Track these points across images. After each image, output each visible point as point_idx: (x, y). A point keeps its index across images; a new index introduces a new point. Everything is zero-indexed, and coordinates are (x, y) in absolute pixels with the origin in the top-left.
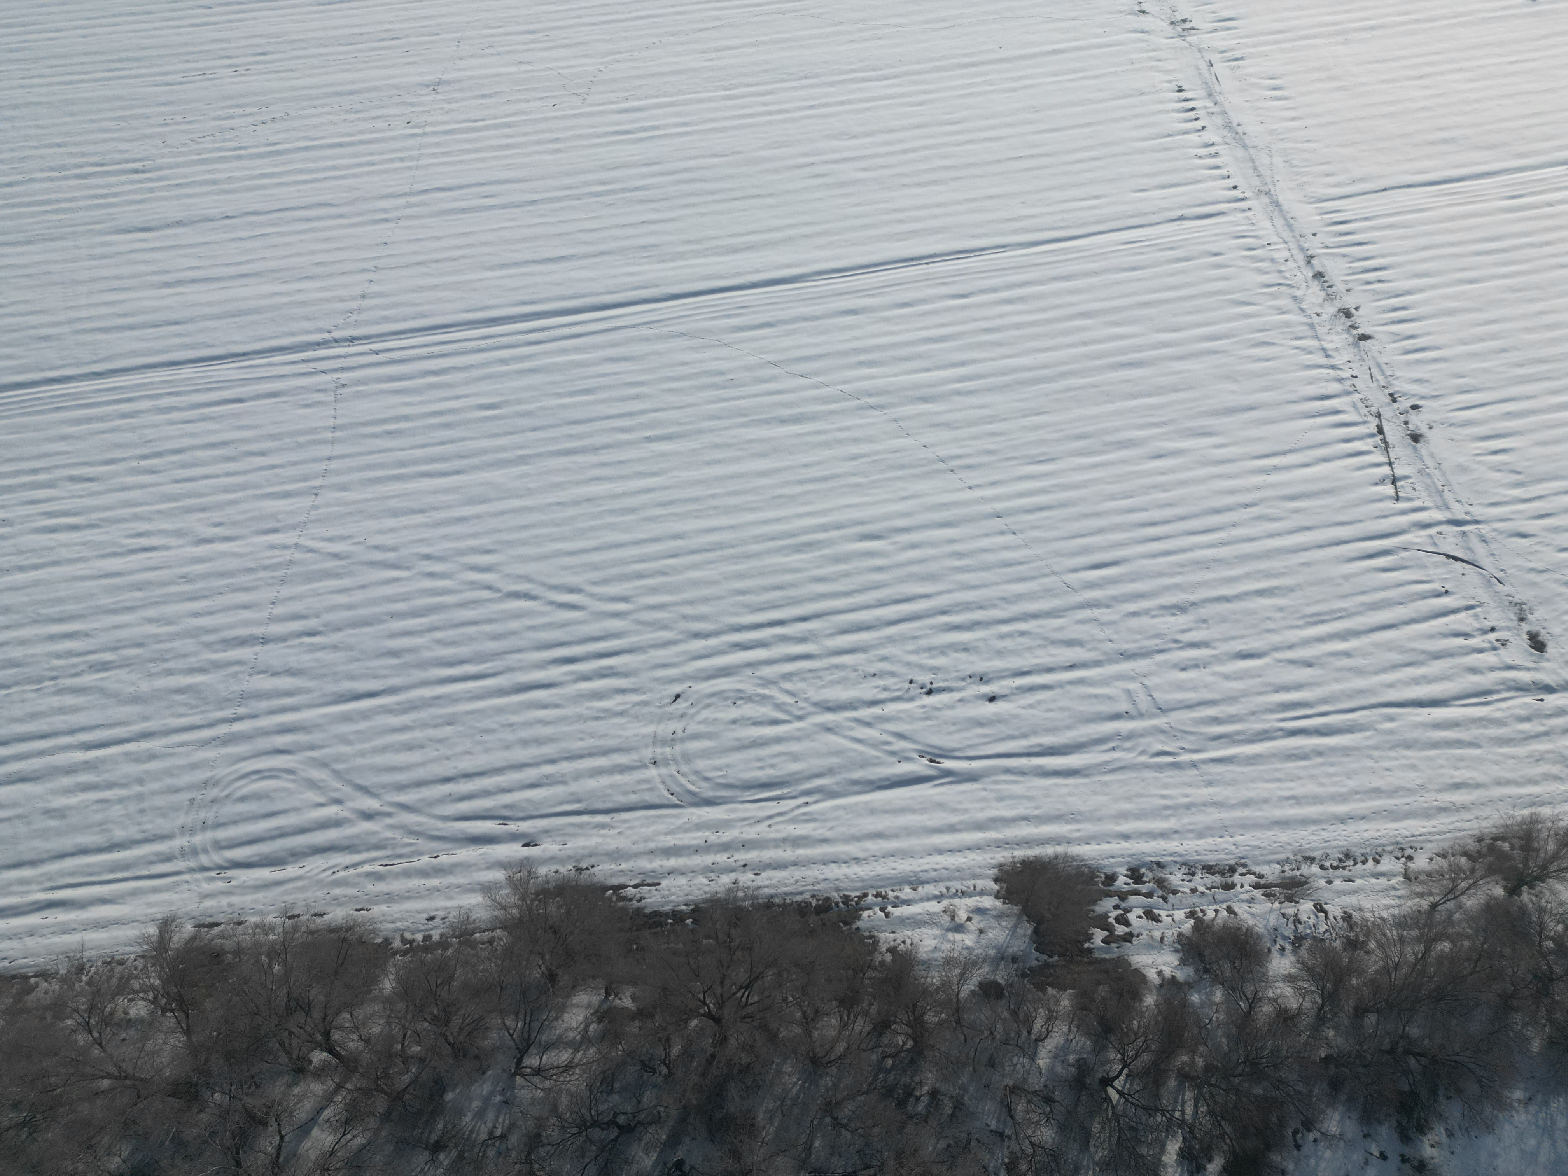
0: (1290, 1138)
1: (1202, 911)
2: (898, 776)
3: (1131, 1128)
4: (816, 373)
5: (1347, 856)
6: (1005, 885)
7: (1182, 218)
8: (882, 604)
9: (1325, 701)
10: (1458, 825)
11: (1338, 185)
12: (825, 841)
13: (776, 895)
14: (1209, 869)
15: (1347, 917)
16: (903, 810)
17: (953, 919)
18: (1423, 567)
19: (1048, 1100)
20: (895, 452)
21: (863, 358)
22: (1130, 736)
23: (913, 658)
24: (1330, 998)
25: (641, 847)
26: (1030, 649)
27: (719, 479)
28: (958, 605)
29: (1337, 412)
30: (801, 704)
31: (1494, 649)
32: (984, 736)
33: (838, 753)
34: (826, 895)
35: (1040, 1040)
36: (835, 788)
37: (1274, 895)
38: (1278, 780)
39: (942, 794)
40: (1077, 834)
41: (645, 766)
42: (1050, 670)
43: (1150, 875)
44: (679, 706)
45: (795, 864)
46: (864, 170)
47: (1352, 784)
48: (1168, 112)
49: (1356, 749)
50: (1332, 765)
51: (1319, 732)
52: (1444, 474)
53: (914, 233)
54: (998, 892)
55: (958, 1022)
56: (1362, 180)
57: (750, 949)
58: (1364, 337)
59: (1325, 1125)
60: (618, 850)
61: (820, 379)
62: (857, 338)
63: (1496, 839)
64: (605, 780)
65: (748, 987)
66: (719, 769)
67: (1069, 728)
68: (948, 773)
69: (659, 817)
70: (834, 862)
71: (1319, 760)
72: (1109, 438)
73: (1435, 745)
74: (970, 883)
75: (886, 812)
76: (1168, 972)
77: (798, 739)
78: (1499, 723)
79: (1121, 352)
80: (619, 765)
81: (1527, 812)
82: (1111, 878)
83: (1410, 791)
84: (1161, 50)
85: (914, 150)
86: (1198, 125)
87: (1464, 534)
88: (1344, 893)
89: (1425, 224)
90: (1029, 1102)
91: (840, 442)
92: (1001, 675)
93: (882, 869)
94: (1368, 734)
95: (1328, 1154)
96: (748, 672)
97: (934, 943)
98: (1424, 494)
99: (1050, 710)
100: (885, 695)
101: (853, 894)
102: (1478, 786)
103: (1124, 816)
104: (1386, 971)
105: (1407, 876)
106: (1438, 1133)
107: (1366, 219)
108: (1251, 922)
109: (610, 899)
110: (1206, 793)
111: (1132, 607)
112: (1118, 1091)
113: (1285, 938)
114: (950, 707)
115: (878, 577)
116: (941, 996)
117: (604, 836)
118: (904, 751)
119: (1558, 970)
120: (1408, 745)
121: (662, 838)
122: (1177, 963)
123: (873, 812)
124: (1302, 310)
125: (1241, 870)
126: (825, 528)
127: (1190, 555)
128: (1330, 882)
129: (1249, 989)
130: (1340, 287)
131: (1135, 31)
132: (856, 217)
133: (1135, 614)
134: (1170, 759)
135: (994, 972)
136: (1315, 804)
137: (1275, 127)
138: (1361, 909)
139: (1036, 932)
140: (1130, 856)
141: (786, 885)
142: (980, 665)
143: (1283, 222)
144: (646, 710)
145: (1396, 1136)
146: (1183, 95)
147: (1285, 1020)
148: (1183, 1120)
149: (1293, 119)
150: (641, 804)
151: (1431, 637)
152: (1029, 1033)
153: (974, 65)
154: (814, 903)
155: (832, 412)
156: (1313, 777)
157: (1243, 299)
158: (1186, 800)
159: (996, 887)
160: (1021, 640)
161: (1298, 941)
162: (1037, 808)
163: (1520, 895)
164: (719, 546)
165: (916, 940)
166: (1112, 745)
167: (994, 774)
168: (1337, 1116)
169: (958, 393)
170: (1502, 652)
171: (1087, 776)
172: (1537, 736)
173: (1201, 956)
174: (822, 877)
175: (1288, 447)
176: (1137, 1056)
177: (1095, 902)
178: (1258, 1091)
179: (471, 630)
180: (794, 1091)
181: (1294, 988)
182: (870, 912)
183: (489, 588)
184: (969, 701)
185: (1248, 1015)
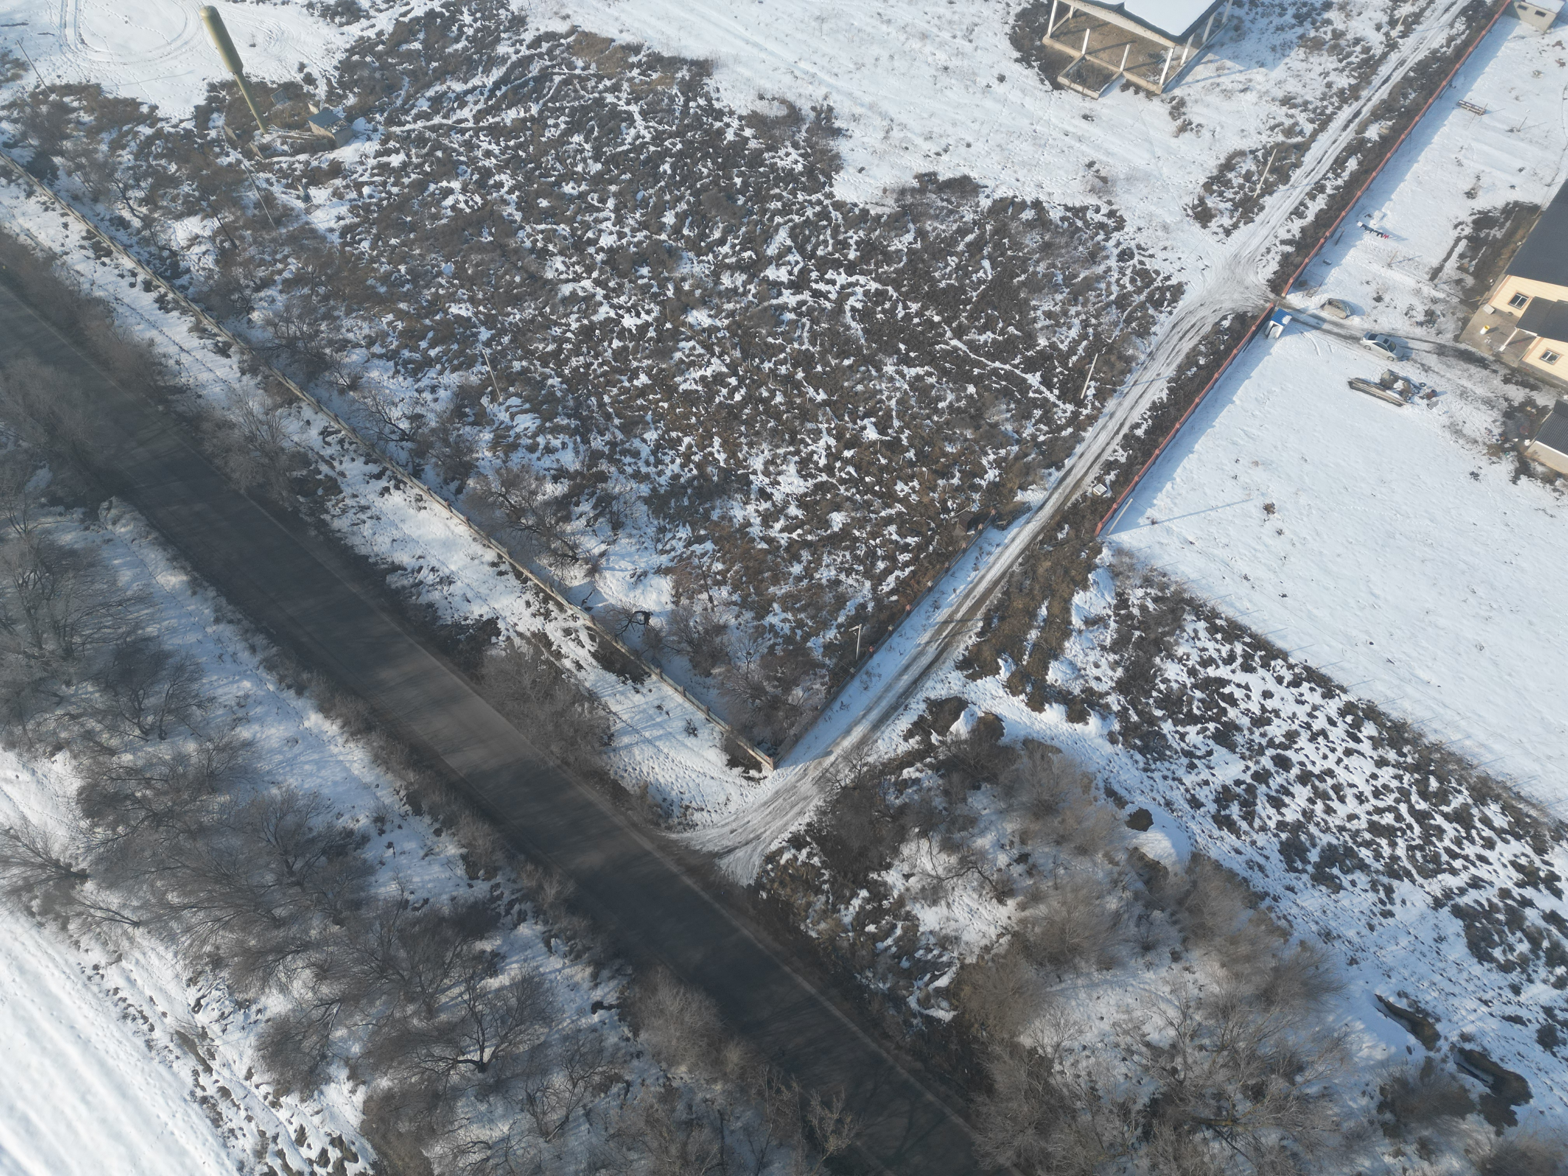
0: (424, 909)
1: (266, 1098)
3: (503, 1022)
5: (125, 1017)
10: (33, 949)
14: (217, 1120)
15: (192, 982)
19: (531, 1100)
24: (281, 951)
35: (487, 1146)
37: (209, 1050)
38: (69, 1126)
43: (258, 1167)
47: (35, 1059)
50: (20, 1090)
59: (395, 893)
63: (32, 914)
71: (20, 1105)
76: (349, 1085)
83: (15, 1007)
88: (169, 999)
90: (544, 1113)
95: (416, 879)
104: (226, 926)
105: (119, 959)
106: (345, 822)
108: (249, 1052)
112: (482, 1052)
113: (247, 1016)
119: (142, 814)
122: (333, 1085)
125: (199, 1093)
128: (164, 1014)
129: (316, 1014)
136: (79, 1077)
138: (177, 976)
145: (368, 846)
147: (325, 971)
148: (467, 990)
152: (487, 1159)
156: (46, 1098)
161: (242, 1005)
163: (84, 870)
168: (382, 890)
173: (312, 1071)
176: (441, 1059)
178: (402, 954)
181: (291, 982)
185: (342, 1000)
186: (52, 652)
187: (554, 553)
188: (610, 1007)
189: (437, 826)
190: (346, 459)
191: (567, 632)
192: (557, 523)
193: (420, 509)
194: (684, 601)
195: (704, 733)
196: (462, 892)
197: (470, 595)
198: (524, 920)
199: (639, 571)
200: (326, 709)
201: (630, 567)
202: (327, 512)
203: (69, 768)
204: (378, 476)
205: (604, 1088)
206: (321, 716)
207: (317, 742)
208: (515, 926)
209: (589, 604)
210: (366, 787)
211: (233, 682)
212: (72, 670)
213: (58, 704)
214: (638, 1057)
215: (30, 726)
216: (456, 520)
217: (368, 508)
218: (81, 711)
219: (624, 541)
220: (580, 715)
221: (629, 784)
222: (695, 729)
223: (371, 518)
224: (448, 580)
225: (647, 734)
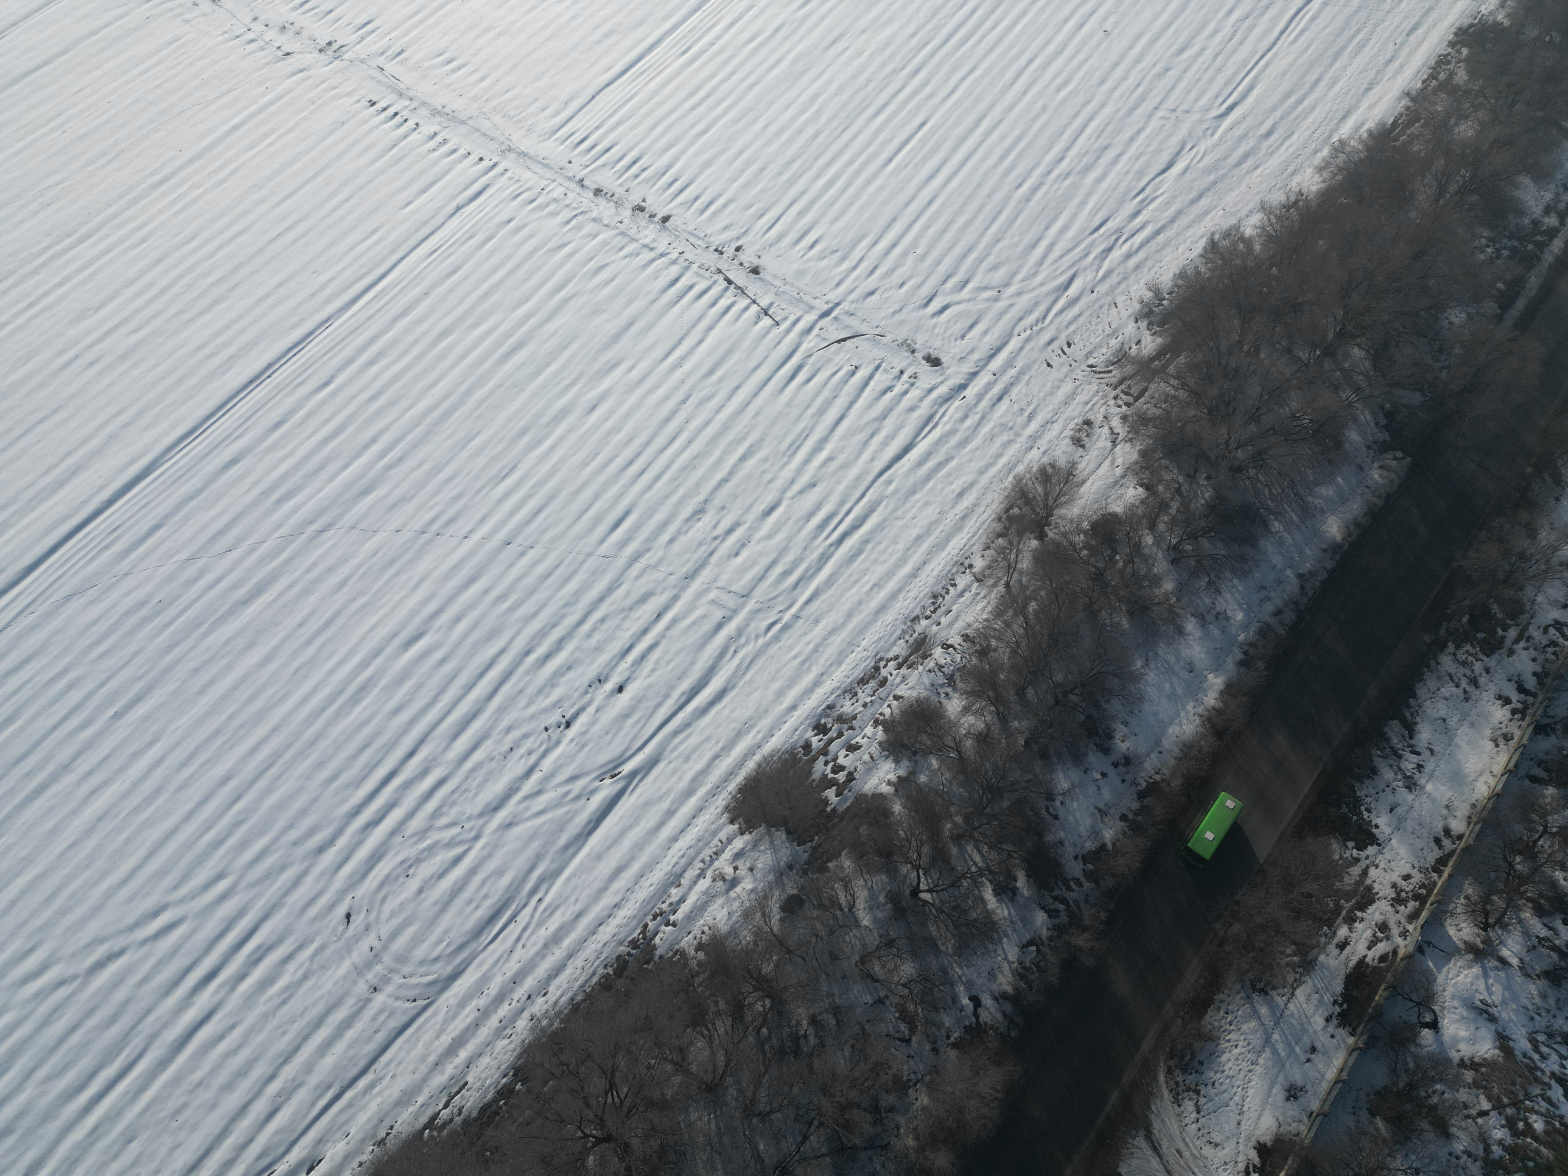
0: (1048, 816)
1: (881, 714)
2: (594, 813)
3: (954, 907)
4: (242, 538)
5: (935, 597)
6: (741, 820)
7: (459, 208)
8: (469, 687)
9: (842, 503)
10: (980, 520)
11: (556, 114)
12: (579, 915)
13: (575, 995)
14: (863, 681)
15: (966, 638)
16: (622, 834)
17: (724, 879)
18: (829, 361)
19: (890, 944)
20: (374, 555)
21: (277, 495)
22: (739, 633)
23: (532, 709)
24: (997, 700)
25: (423, 1069)
26: (618, 627)
27: (224, 698)
28: (533, 638)
29: (691, 287)
30: (468, 826)
31: (913, 385)
32: (637, 722)
33: (533, 837)
34: (614, 956)
35: (852, 907)
36: (554, 866)
37: (914, 663)
38: (856, 582)
39: (641, 794)
40: (760, 736)
41: (368, 1000)
42: (645, 631)
43: (830, 720)
44: (357, 923)
45: (570, 956)
46: (135, 331)
47: (901, 546)
48: (376, 127)
49: (885, 520)
50: (880, 543)
51: (855, 527)
52: (793, 286)
53: (233, 358)
54: (740, 828)
55: (789, 951)
56: (571, 99)
57: (589, 1056)
58: (665, 219)
59: (1059, 788)
60: (404, 1092)
61: (251, 541)
62: (257, 482)
63: (1007, 511)
64: (339, 1047)
65: (612, 1086)
66: (440, 941)
67: (693, 663)
68: (633, 774)
69: (419, 1029)
70: (600, 925)
71: (870, 546)
72: (544, 420)
73: (928, 478)
74: (716, 841)
75: (609, 847)
76: (892, 777)
77: (490, 856)
78: (952, 432)
79: (498, 344)
80: (342, 1022)
81: (1010, 478)
82: (807, 746)
83: (937, 522)
84: (329, 78)
85: (170, 285)
86: (411, 124)
87: (836, 318)
88: (951, 624)
89: (641, 108)
90: (879, 958)
91: (317, 581)
92: (612, 665)
93: (641, 894)
94: (884, 504)
95: (1075, 805)
96: (398, 839)
97: (725, 911)
98: (791, 308)
99: (670, 661)
100: (533, 758)
101: (635, 935)
102: (972, 484)
103: (780, 694)
104: (1014, 652)
105: (978, 580)
106: (1120, 730)
107: (597, 128)
108: (915, 694)
109: (431, 1137)
110: (819, 631)
111: (665, 537)
112: (928, 891)
113: (942, 686)
114: (594, 722)
115: (447, 668)
116: (762, 945)
117: (379, 1093)
118: (585, 788)
119: (1101, 565)
120: (913, 492)
121: (437, 1043)
122: (893, 765)
123: (599, 857)
124: (607, 226)
125: (882, 664)
126: (365, 664)
127: (675, 467)
128: (939, 624)
129: (949, 741)
130: (620, 192)
131: (293, 74)
132: (164, 378)
133: (672, 541)
134: (778, 627)
135: (784, 890)
136: (890, 579)
137: (473, 93)
138: (969, 625)
139: (788, 832)
140: (806, 718)
141: (576, 980)
142: (591, 671)
143: (540, 166)
144: (327, 954)
145: (1100, 755)
146: (378, 106)
147: (984, 740)
148: (980, 869)
149: (483, 79)
150: (393, 1034)
151: (870, 406)
152: (841, 909)
153: (166, 179)
154: (610, 971)
155: (287, 561)
156: (875, 561)
157: (558, 244)
158: (811, 646)
159: (736, 826)
160: (605, 626)
161: (951, 680)
162: (718, 742)
163: (1047, 536)
164: (277, 755)
165: (710, 922)
166: (732, 650)
167: (668, 745)
168: (1061, 775)
169: (390, 467)
170: (918, 383)
171: (733, 687)
172: (979, 424)
173: (903, 746)
174: (600, 945)
175: (679, 337)
176: (919, 855)
177: (810, 773)
178: (1006, 804)
179: (76, 1038)
180: (713, 1127)
181: (973, 714)
182: (660, 935)
183: (61, 983)
184: (604, 706)
185: (961, 759)
186: (1235, 458)
187: (1486, 900)
188: (976, 1015)
189: (1131, 816)
190: (1533, 653)
191: (1383, 927)
192: (1529, 900)
193: (1495, 740)
194: (1469, 1076)
195: (1293, 1110)
196: (1069, 851)
197: (1399, 811)
198: (1050, 917)
199: (1494, 1011)
200: (1229, 690)
201: (1497, 998)
202: (1458, 647)
203: (1132, 500)
204: (1521, 689)
205: (905, 1016)
206: (1222, 687)
207: (1195, 688)
208: (1043, 908)
209: (1428, 950)
210: (1158, 743)
211: (1239, 604)
212: (1221, 477)
213: (1188, 476)
214: (933, 1049)
215: (1163, 462)
216: (1492, 782)
217: (1477, 686)
218: (1185, 494)
219: (1533, 988)
220: (1283, 953)
221: (1212, 1018)
222: (1296, 1098)
223: (1465, 692)
224: (1411, 784)
225: (1276, 1036)
